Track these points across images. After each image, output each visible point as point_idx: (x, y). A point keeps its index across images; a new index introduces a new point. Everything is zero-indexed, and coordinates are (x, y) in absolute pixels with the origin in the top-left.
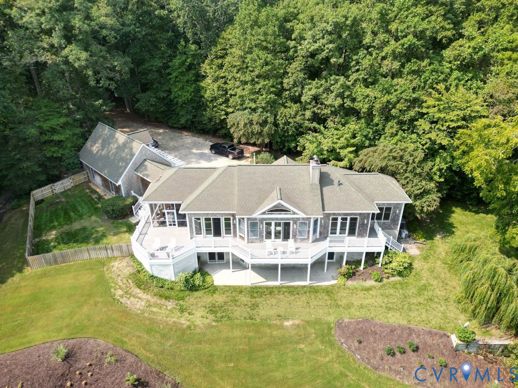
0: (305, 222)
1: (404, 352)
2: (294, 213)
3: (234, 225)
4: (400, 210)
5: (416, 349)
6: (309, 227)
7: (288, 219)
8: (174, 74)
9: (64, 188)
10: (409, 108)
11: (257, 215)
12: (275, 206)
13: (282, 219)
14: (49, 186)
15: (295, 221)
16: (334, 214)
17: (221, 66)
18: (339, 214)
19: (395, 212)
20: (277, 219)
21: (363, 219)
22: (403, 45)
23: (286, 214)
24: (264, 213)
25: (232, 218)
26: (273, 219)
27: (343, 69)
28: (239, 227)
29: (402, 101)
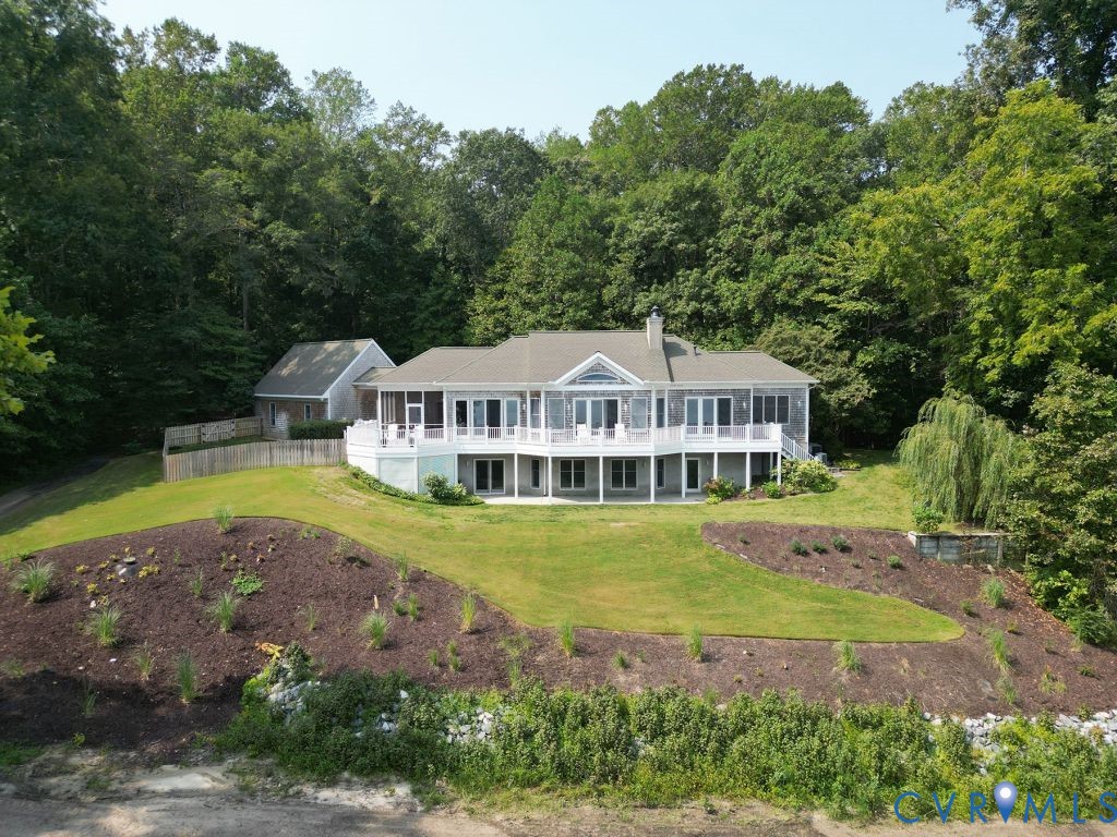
0: (642, 400)
1: (823, 551)
2: (624, 382)
3: (523, 413)
4: (803, 402)
5: (845, 549)
6: (650, 410)
7: (613, 393)
8: (422, 316)
9: (220, 437)
10: (802, 286)
11: (560, 384)
12: (591, 369)
13: (603, 393)
14: (197, 426)
15: (626, 395)
16: (690, 392)
17: (500, 295)
18: (699, 392)
19: (795, 406)
20: (595, 393)
21: (739, 402)
22: (782, 207)
23: (610, 383)
24: (573, 382)
25: (519, 401)
26: (587, 394)
27: (698, 260)
28: (532, 416)
29: (790, 277)
